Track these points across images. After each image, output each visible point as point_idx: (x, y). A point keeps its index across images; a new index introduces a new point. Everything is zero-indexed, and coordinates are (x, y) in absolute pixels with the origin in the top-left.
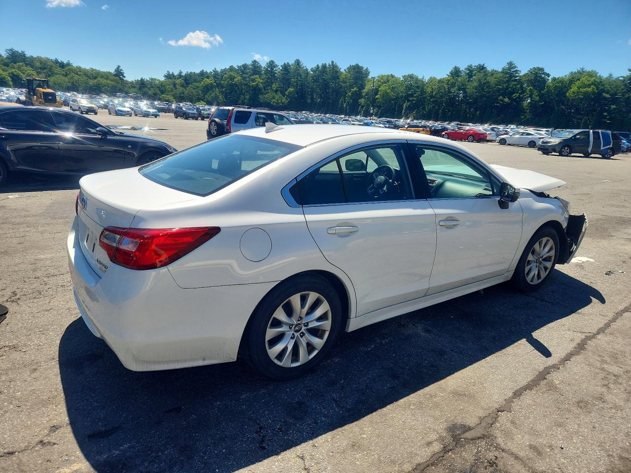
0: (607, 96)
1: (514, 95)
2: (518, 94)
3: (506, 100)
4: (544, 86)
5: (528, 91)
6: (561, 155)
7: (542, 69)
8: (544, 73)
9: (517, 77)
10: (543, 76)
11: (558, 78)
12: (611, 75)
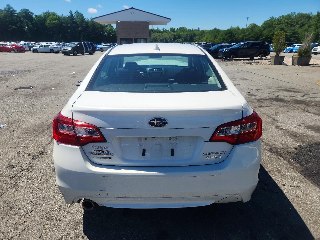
0: (65, 25)
1: (18, 24)
2: (20, 24)
3: (14, 27)
4: (33, 20)
5: (25, 22)
6: (74, 55)
7: (28, 10)
8: (30, 12)
9: (16, 14)
10: (30, 14)
11: (38, 15)
12: (63, 15)
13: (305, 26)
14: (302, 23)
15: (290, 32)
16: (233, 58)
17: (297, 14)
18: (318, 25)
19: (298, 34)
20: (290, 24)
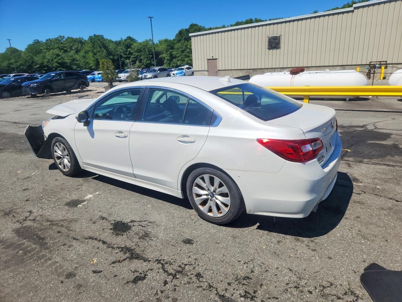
13: (81, 52)
14: (76, 49)
15: (69, 58)
16: (47, 92)
17: (66, 38)
18: (94, 51)
19: (77, 61)
20: (63, 49)
